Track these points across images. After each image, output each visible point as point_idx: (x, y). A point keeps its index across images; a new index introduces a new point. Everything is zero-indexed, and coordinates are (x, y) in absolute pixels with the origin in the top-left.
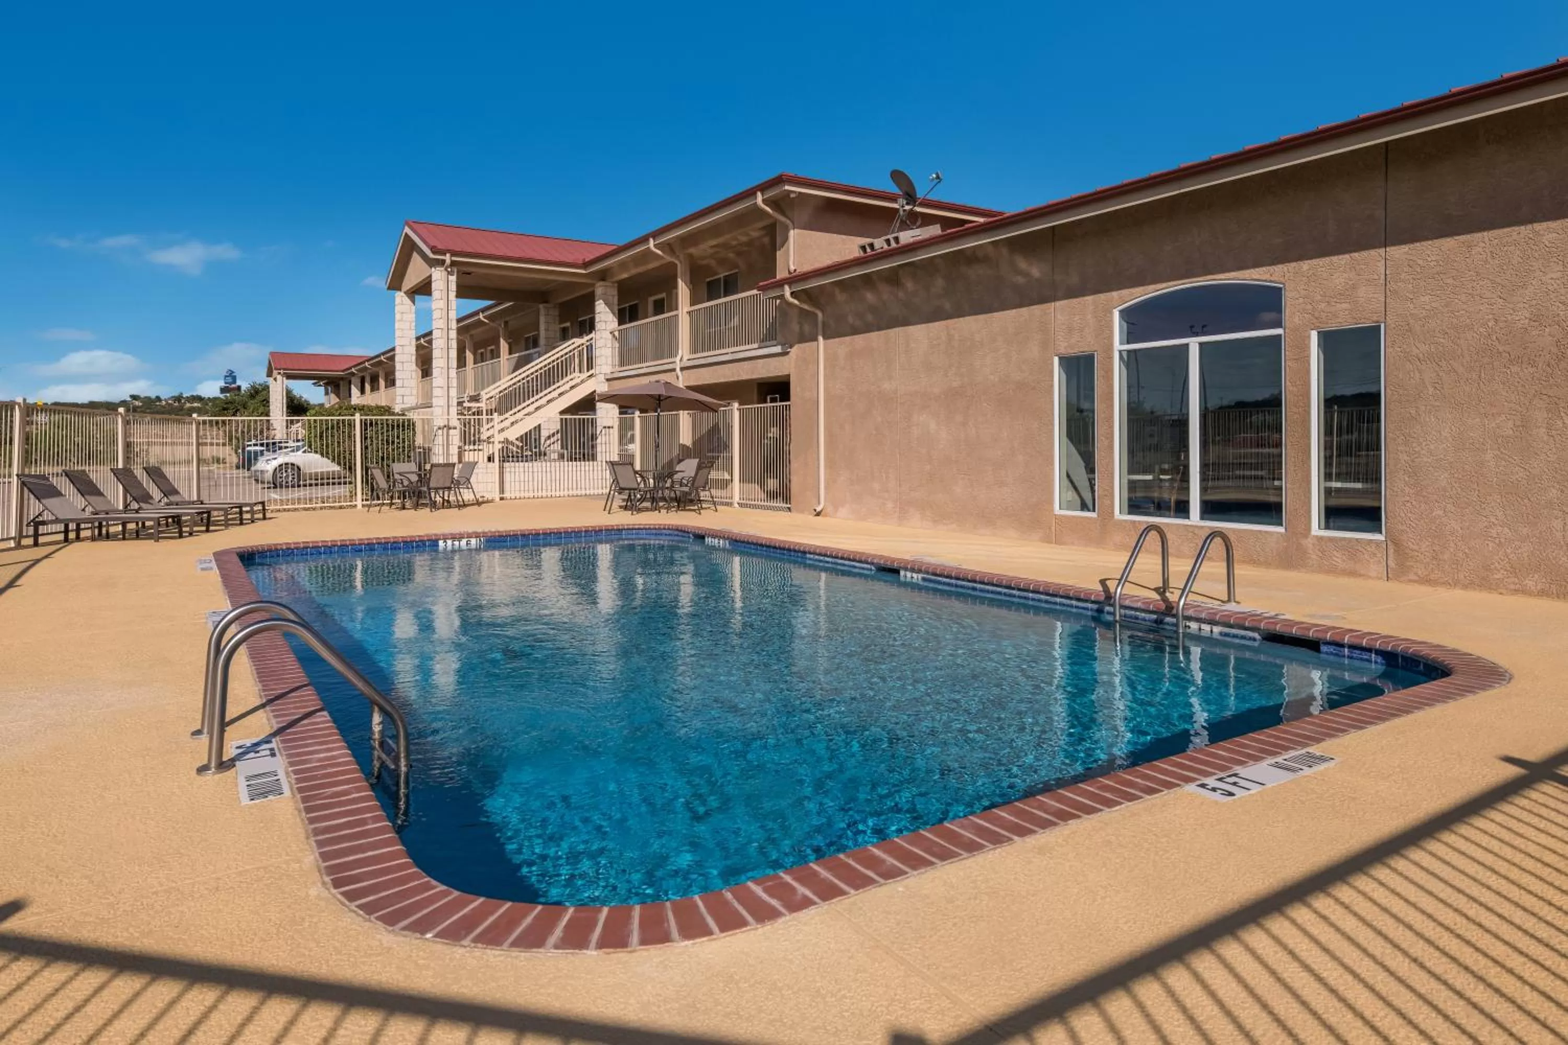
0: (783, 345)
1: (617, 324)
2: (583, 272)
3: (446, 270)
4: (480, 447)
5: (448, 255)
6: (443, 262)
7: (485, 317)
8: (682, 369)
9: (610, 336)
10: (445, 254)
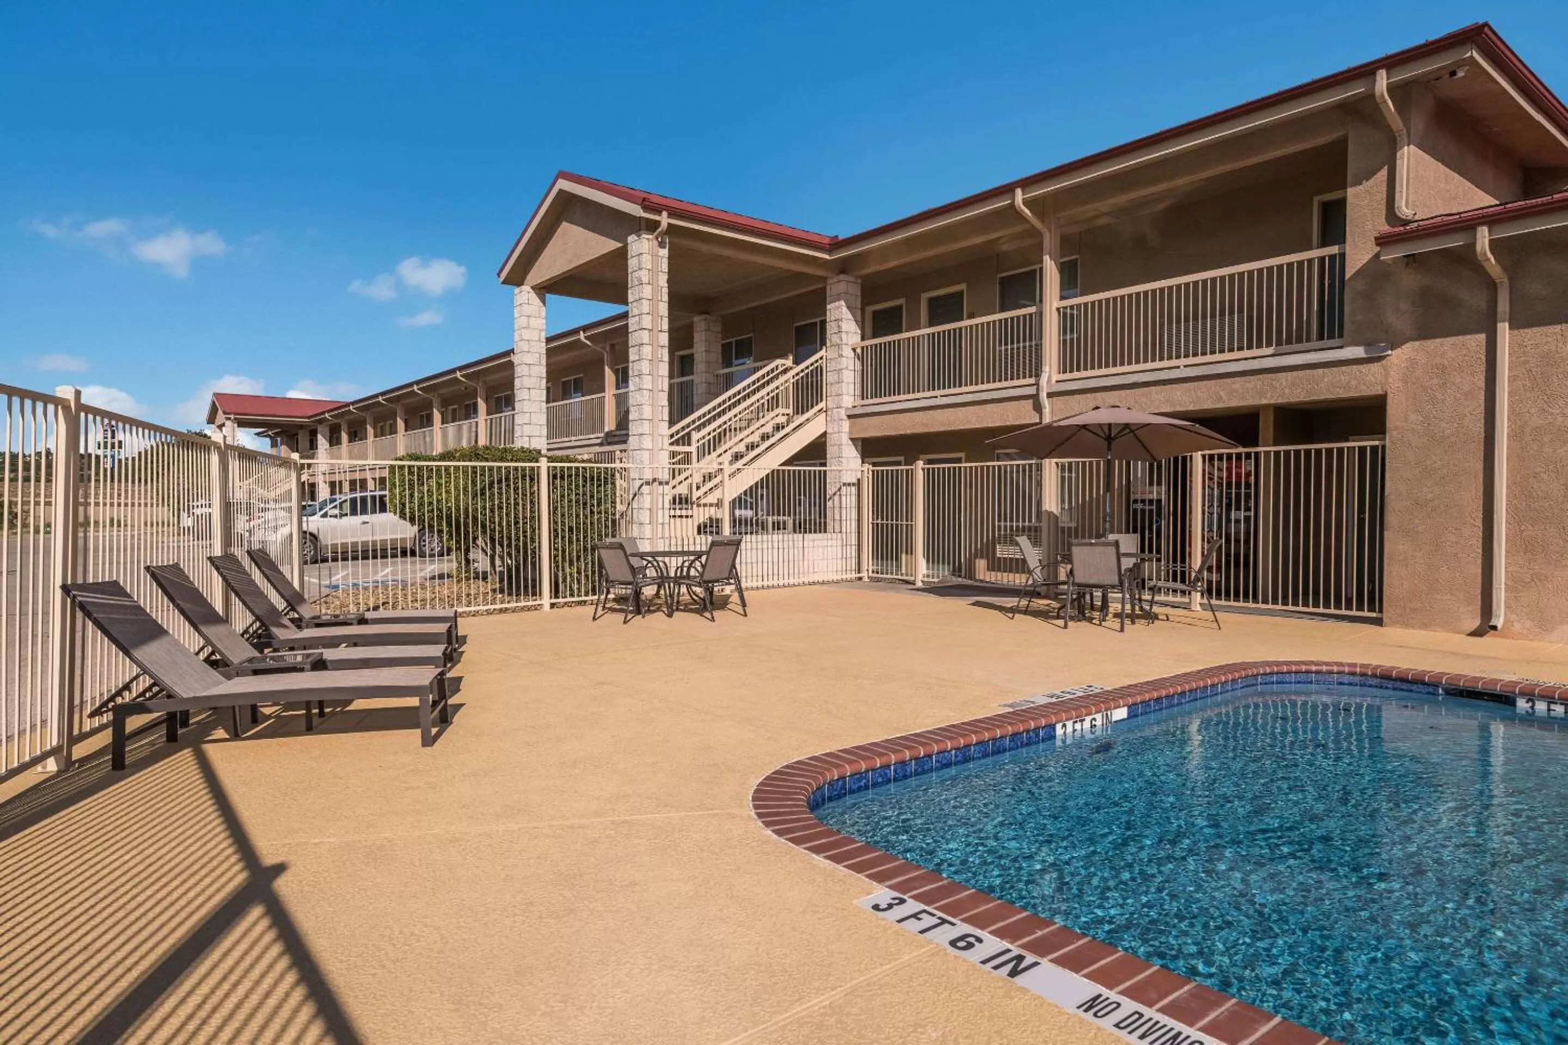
0: (1368, 344)
1: (859, 337)
2: (827, 257)
3: (657, 238)
4: (690, 512)
5: (665, 214)
6: (656, 224)
7: (586, 338)
8: (1050, 395)
9: (852, 354)
10: (659, 212)
